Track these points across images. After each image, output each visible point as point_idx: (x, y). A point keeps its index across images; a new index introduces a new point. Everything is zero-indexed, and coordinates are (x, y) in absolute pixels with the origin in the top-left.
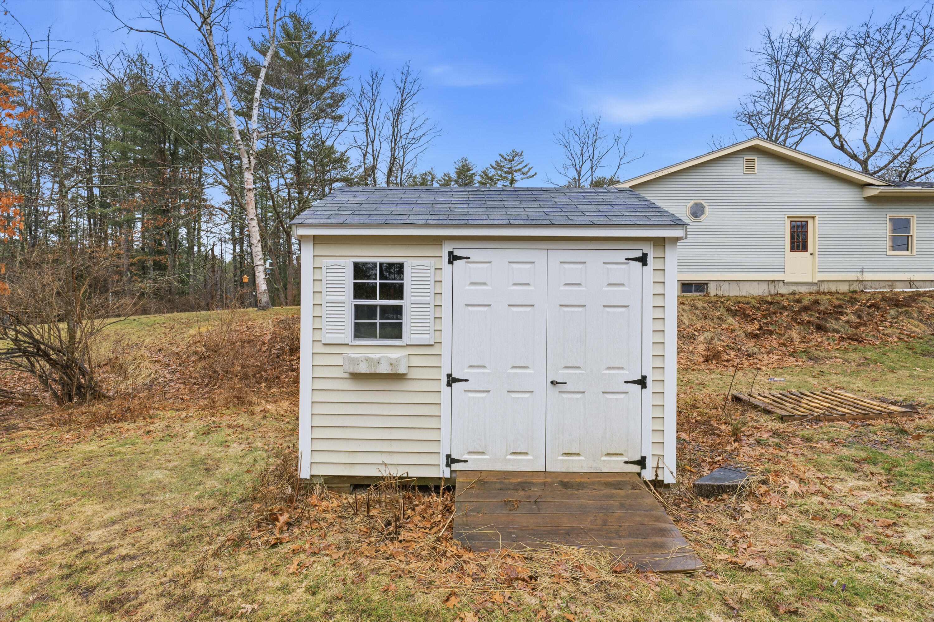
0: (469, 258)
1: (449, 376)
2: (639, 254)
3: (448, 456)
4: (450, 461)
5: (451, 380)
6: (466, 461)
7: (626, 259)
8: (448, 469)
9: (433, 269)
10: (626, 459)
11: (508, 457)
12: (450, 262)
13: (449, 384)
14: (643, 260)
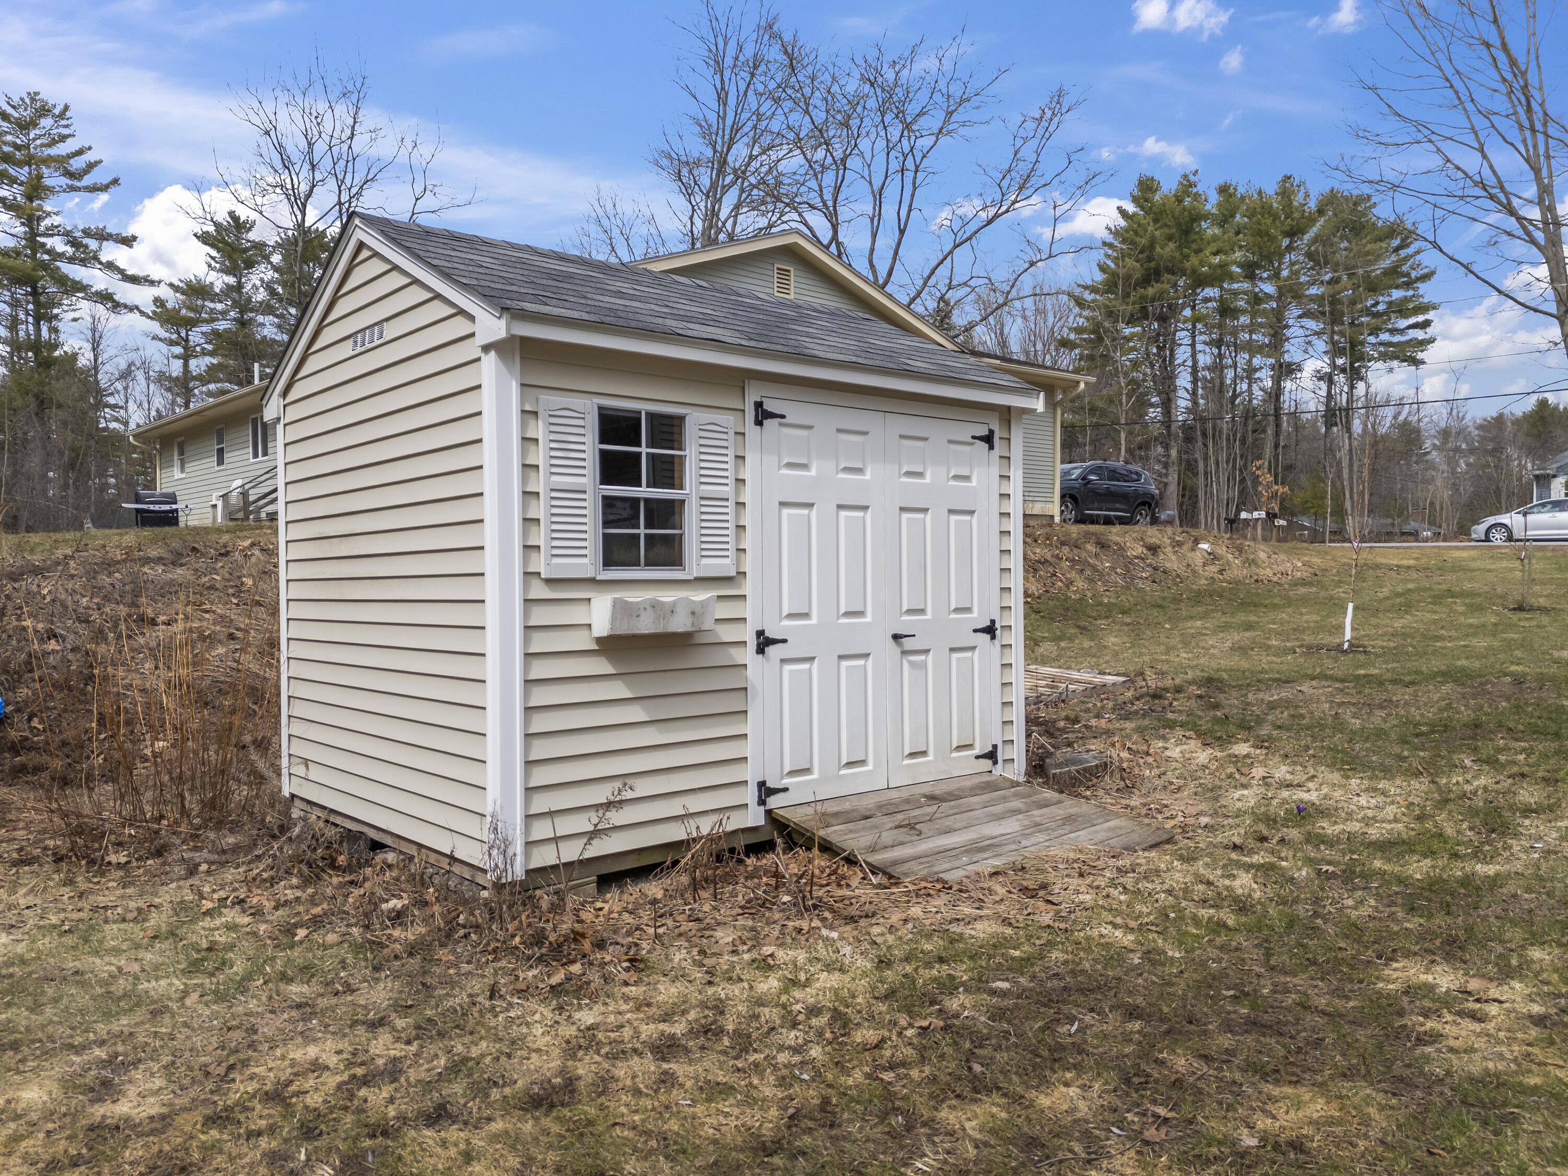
0: (783, 417)
1: (760, 633)
2: (984, 432)
3: (762, 784)
4: (765, 791)
5: (764, 643)
6: (785, 790)
7: (974, 437)
8: (762, 808)
9: (731, 432)
10: (977, 751)
11: (843, 772)
12: (759, 423)
13: (761, 650)
14: (988, 439)
